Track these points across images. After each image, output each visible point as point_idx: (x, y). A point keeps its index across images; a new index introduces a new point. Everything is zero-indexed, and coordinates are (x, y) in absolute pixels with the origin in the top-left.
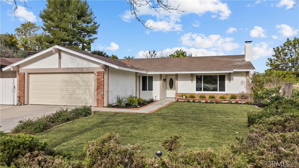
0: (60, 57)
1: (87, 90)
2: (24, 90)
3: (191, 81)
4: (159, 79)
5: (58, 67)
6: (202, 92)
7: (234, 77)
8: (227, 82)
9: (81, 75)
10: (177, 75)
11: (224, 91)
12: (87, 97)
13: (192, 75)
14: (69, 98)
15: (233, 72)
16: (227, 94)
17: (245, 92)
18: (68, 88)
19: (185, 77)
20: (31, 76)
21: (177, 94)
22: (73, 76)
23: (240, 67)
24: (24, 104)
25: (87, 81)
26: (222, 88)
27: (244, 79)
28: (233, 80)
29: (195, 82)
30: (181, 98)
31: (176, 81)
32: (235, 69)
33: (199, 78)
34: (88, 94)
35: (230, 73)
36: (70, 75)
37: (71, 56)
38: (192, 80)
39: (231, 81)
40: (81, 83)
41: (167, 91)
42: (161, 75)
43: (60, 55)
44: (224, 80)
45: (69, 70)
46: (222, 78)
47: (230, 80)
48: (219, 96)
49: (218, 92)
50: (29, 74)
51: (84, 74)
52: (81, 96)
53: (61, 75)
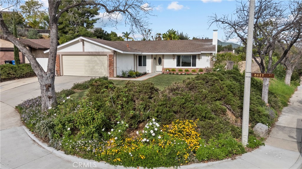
0: (83, 45)
1: (103, 66)
2: (60, 66)
3: (173, 60)
4: (151, 58)
5: (82, 51)
6: (181, 67)
7: (202, 57)
8: (197, 60)
9: (98, 56)
10: (163, 55)
12: (103, 71)
13: (173, 55)
14: (91, 71)
15: (200, 53)
16: (197, 69)
17: (209, 67)
18: (90, 65)
19: (169, 57)
20: (63, 56)
21: (163, 69)
22: (93, 57)
23: (207, 49)
24: (60, 76)
25: (102, 61)
26: (194, 65)
27: (209, 58)
28: (201, 59)
29: (176, 60)
30: (166, 71)
31: (163, 60)
32: (202, 51)
33: (179, 57)
34: (103, 69)
36: (91, 56)
37: (91, 44)
38: (174, 59)
39: (200, 60)
40: (98, 62)
41: (157, 66)
42: (152, 55)
43: (83, 43)
44: (196, 59)
45: (90, 53)
46: (194, 57)
47: (199, 59)
48: (191, 70)
49: (191, 67)
50: (62, 55)
51: (100, 56)
52: (98, 70)
53: (84, 56)
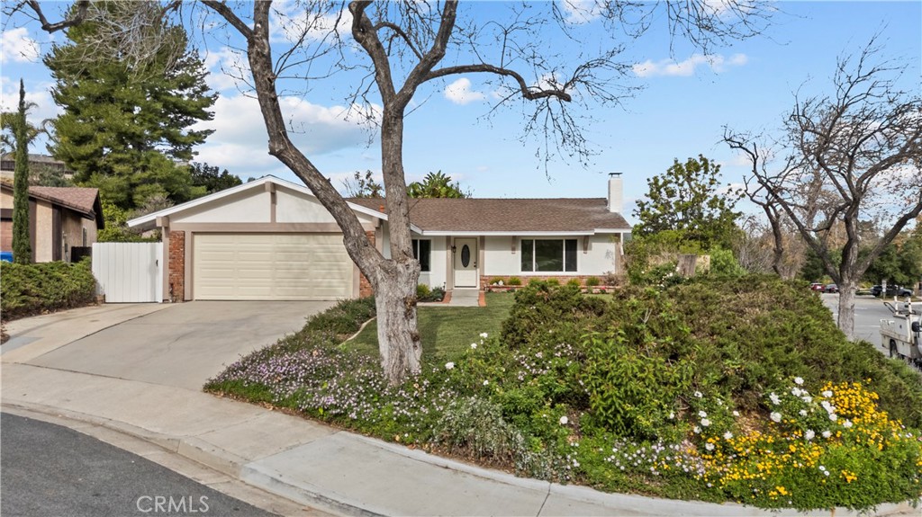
0: (274, 201)
1: (335, 267)
2: (184, 268)
3: (510, 252)
4: (445, 246)
5: (269, 221)
6: (534, 273)
7: (593, 244)
8: (580, 253)
9: (321, 237)
10: (483, 238)
11: (575, 270)
12: (335, 282)
13: (514, 237)
14: (293, 284)
15: (592, 233)
16: (582, 277)
17: (613, 273)
18: (291, 265)
19: (500, 242)
20: (196, 237)
21: (483, 278)
22: (303, 239)
23: (604, 224)
24: (184, 301)
25: (334, 250)
26: (572, 266)
27: (611, 247)
28: (591, 249)
29: (519, 253)
30: (495, 284)
31: (481, 251)
32: (596, 227)
33: (526, 245)
34: (337, 276)
35: (587, 237)
36: (295, 237)
37: (299, 199)
38: (513, 249)
39: (588, 251)
40: (321, 254)
41: (457, 272)
42: (448, 238)
43: (273, 195)
44: (575, 250)
45: (295, 228)
46: (572, 244)
47: (585, 249)
48: (566, 281)
49: (564, 273)
50: (194, 233)
51: (327, 237)
52: (320, 280)
53: (274, 237)
